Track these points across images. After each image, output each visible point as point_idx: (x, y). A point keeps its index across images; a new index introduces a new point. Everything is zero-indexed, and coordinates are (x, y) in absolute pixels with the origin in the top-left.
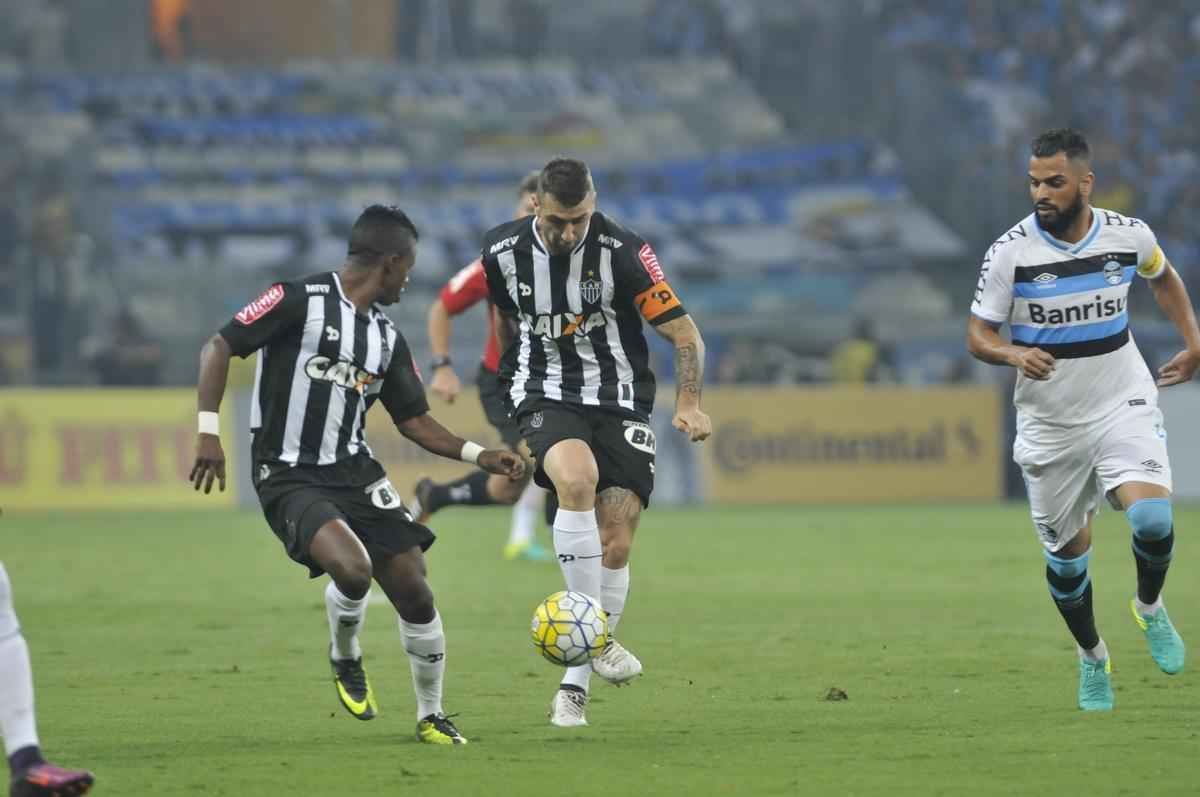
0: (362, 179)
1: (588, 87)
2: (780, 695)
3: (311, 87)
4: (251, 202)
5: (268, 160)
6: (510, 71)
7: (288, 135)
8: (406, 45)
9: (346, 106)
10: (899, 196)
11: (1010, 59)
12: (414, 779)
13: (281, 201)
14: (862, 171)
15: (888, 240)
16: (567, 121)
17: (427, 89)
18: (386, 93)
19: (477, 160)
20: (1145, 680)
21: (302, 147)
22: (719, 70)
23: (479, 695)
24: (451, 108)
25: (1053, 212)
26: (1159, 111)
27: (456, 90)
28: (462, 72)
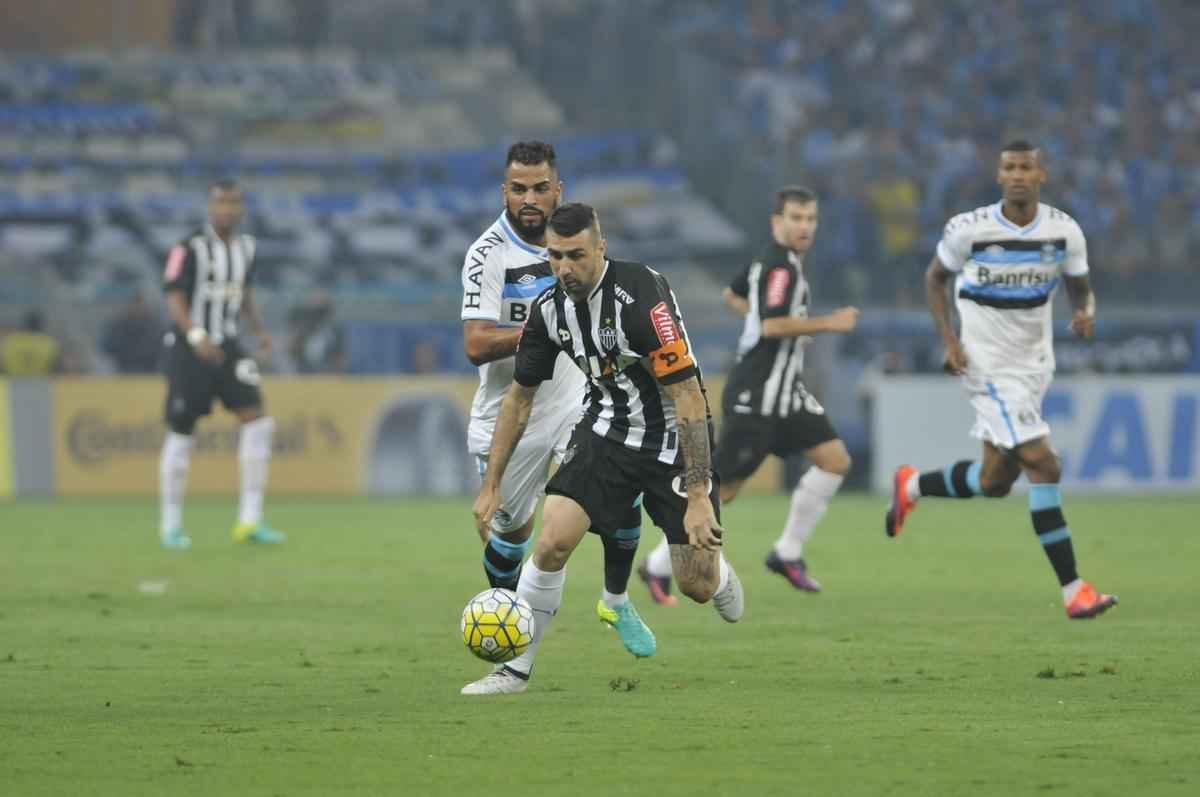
0: (142, 168)
1: (368, 77)
2: (555, 686)
3: (91, 76)
4: (30, 190)
5: (46, 148)
6: (289, 60)
7: (68, 125)
8: (185, 33)
9: (128, 94)
10: (679, 187)
11: (791, 51)
12: (188, 768)
13: (61, 190)
14: (641, 162)
15: (667, 232)
16: (347, 111)
17: (207, 78)
18: (165, 83)
19: (254, 149)
20: (920, 672)
21: (82, 135)
22: (500, 60)
23: (255, 685)
24: (232, 97)
25: (539, 217)
26: (937, 103)
27: (237, 79)
28: (243, 61)
